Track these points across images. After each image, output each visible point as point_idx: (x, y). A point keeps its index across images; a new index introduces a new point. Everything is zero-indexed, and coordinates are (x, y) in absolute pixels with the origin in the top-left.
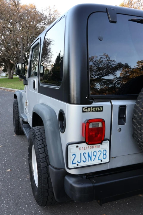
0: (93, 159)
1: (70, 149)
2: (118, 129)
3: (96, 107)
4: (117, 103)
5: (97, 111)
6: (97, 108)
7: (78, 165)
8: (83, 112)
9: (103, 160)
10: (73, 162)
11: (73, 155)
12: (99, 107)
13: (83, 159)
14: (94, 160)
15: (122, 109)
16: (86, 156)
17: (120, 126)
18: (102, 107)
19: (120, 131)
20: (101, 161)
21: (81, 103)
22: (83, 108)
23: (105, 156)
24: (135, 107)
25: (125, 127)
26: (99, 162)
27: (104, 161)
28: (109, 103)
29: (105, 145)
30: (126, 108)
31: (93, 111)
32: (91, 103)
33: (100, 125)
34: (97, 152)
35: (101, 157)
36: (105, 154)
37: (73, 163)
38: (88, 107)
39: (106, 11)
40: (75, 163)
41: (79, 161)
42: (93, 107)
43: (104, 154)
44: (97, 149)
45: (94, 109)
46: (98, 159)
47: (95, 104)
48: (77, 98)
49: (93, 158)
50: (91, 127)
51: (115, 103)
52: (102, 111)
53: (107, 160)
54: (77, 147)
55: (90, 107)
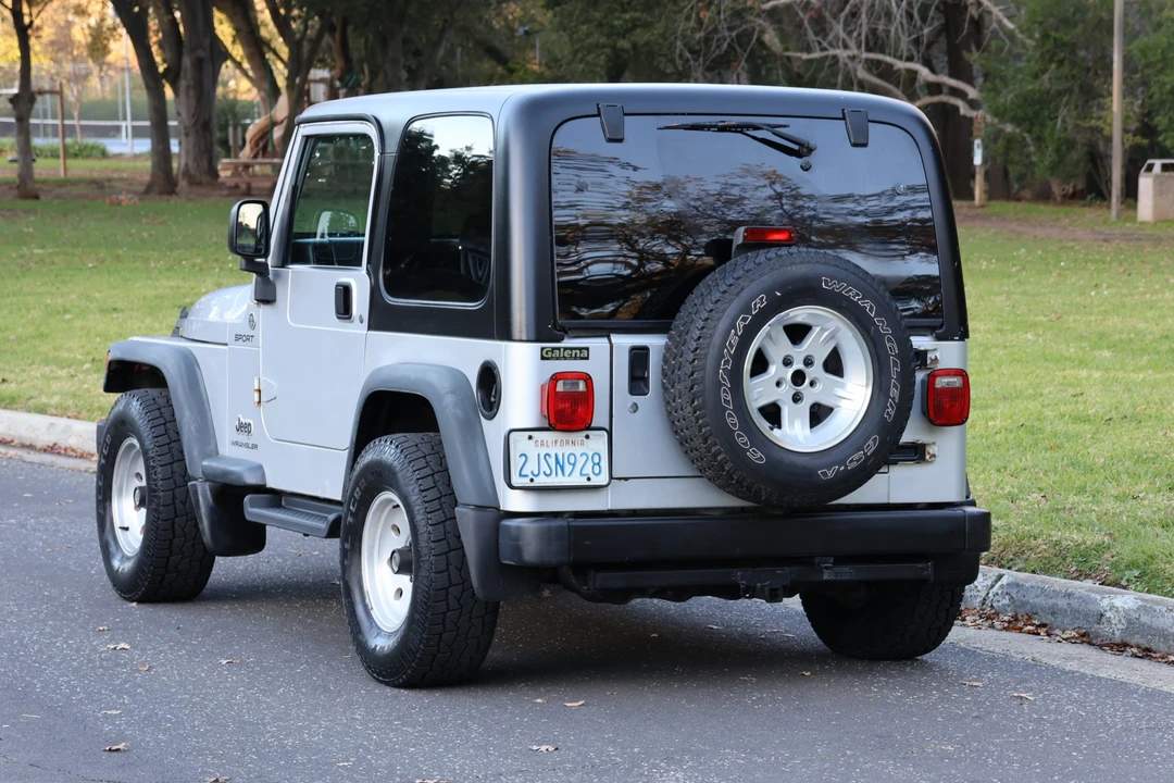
0: (567, 472)
1: (515, 442)
2: (630, 405)
3: (571, 349)
4: (624, 342)
5: (576, 358)
6: (574, 352)
7: (532, 480)
8: (543, 358)
9: (592, 476)
10: (523, 473)
11: (520, 456)
12: (581, 349)
13: (544, 467)
14: (569, 475)
15: (639, 357)
16: (552, 461)
17: (636, 399)
18: (587, 349)
19: (635, 411)
20: (589, 479)
21: (537, 340)
22: (542, 349)
23: (597, 469)
24: (667, 348)
25: (650, 402)
26: (583, 482)
27: (595, 481)
28: (605, 340)
29: (598, 442)
30: (647, 355)
31: (565, 358)
32: (559, 340)
33: (582, 387)
34: (578, 456)
35: (587, 471)
36: (598, 464)
37: (521, 475)
38: (553, 349)
39: (596, 113)
40: (527, 476)
41: (536, 473)
42: (565, 349)
43: (594, 464)
44: (578, 450)
45: (567, 353)
46: (581, 474)
47: (568, 343)
48: (527, 326)
49: (568, 468)
50: (560, 387)
51: (617, 339)
52: (587, 358)
53: (603, 479)
54: (530, 438)
55: (559, 349)
